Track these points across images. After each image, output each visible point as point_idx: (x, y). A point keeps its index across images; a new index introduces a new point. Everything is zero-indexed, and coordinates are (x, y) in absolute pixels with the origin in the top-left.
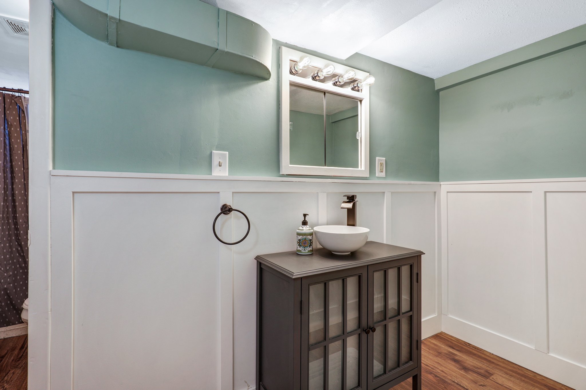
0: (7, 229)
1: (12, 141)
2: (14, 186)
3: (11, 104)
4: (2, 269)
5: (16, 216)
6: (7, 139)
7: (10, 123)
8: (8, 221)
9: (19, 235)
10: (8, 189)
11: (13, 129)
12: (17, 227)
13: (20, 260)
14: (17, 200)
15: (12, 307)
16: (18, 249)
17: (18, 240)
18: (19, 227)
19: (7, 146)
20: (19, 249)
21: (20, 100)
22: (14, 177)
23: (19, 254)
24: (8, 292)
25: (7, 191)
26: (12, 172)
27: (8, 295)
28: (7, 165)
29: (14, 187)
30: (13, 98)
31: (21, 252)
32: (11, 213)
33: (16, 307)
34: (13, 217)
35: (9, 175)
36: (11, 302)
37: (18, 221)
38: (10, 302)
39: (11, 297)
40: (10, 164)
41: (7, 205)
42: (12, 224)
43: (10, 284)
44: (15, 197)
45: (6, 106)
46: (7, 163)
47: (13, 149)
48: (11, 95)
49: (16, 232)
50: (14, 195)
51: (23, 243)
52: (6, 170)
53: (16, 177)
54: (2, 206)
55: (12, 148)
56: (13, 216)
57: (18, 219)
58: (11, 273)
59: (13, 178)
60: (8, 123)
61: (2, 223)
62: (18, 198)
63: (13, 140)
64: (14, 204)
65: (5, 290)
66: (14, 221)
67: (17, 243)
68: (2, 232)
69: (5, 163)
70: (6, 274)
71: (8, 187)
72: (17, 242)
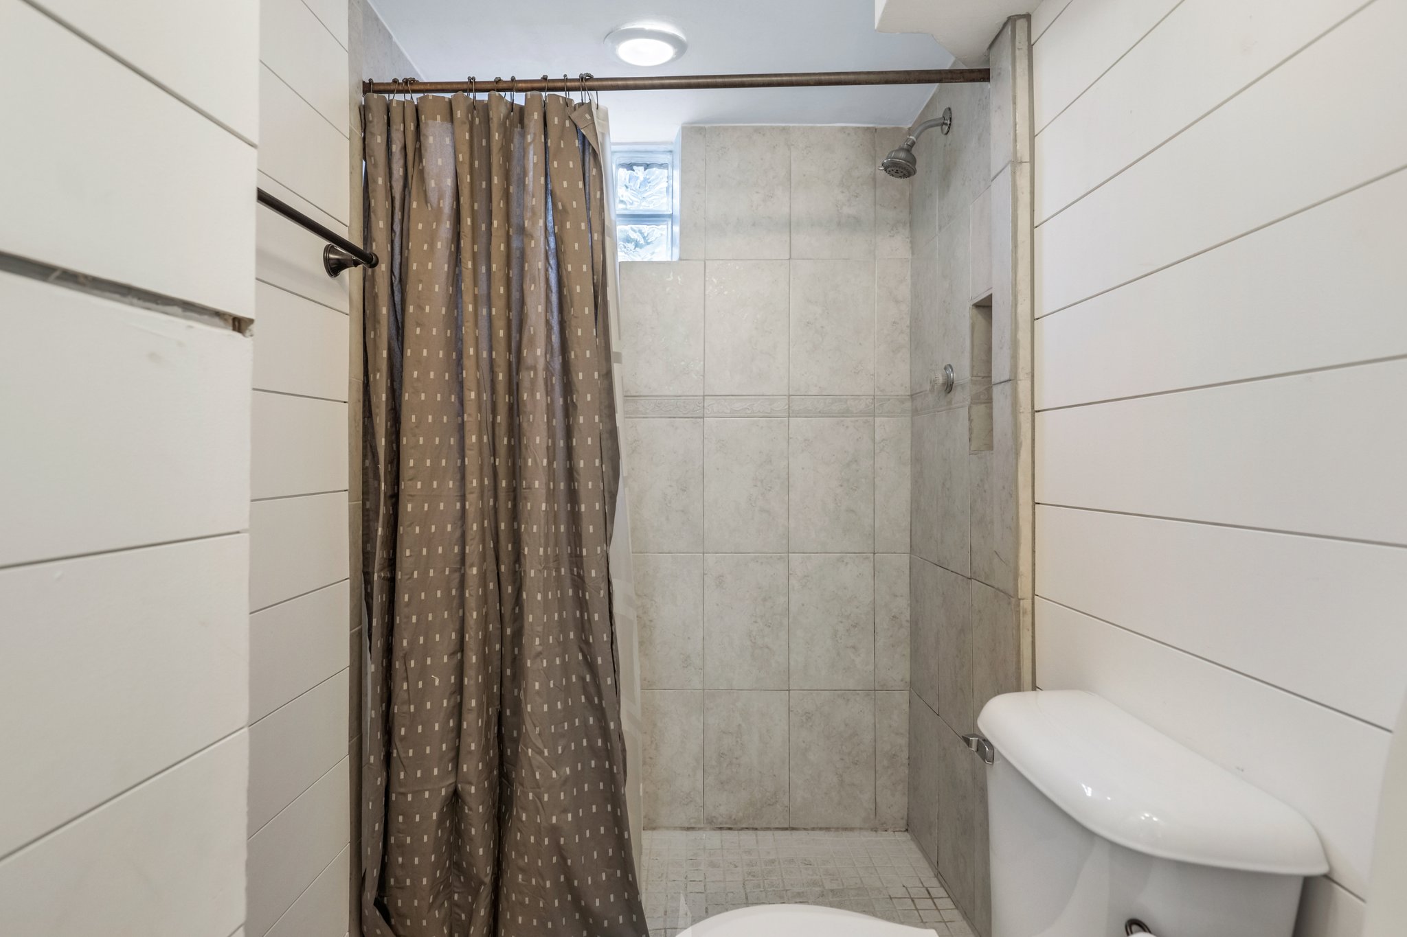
0: (556, 601)
1: (566, 270)
2: (574, 440)
3: (561, 138)
4: (546, 752)
5: (581, 556)
6: (552, 268)
7: (562, 206)
8: (558, 570)
9: (587, 625)
10: (557, 451)
11: (568, 225)
12: (584, 595)
13: (591, 720)
14: (583, 494)
15: (569, 898)
16: (584, 679)
17: (583, 646)
18: (587, 597)
19: (552, 292)
20: (588, 678)
21: (588, 116)
22: (575, 406)
23: (586, 698)
24: (562, 840)
25: (554, 460)
26: (568, 388)
27: (561, 852)
28: (552, 365)
29: (574, 444)
30: (568, 110)
31: (592, 690)
32: (564, 540)
33: (583, 903)
34: (571, 555)
35: (560, 401)
36: (569, 881)
37: (586, 572)
38: (566, 878)
39: (569, 862)
40: (561, 357)
41: (555, 512)
42: (568, 582)
43: (565, 811)
44: (579, 482)
45: (549, 141)
46: (552, 356)
47: (569, 301)
48: (561, 102)
49: (578, 613)
50: (575, 474)
51: (600, 660)
52: (551, 381)
53: (578, 405)
54: (542, 514)
55: (568, 297)
56: (569, 552)
57: (585, 565)
58: (568, 770)
59: (571, 409)
60: (554, 205)
61: (544, 578)
62: (588, 485)
63: (570, 268)
64: (573, 507)
65: (554, 831)
66: (572, 571)
67: (580, 657)
68: (544, 614)
69: (548, 356)
70: (554, 774)
71: (557, 443)
72: (581, 650)
